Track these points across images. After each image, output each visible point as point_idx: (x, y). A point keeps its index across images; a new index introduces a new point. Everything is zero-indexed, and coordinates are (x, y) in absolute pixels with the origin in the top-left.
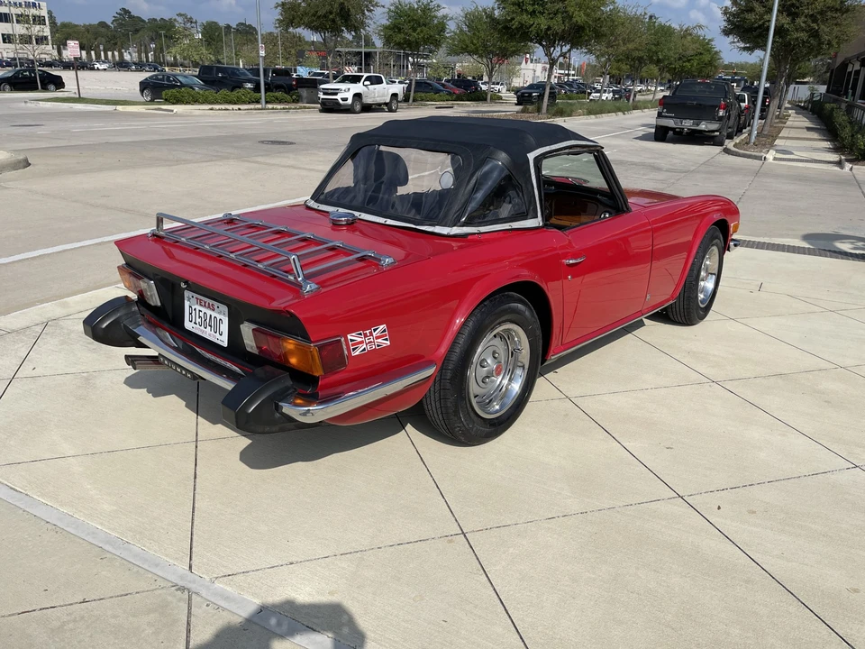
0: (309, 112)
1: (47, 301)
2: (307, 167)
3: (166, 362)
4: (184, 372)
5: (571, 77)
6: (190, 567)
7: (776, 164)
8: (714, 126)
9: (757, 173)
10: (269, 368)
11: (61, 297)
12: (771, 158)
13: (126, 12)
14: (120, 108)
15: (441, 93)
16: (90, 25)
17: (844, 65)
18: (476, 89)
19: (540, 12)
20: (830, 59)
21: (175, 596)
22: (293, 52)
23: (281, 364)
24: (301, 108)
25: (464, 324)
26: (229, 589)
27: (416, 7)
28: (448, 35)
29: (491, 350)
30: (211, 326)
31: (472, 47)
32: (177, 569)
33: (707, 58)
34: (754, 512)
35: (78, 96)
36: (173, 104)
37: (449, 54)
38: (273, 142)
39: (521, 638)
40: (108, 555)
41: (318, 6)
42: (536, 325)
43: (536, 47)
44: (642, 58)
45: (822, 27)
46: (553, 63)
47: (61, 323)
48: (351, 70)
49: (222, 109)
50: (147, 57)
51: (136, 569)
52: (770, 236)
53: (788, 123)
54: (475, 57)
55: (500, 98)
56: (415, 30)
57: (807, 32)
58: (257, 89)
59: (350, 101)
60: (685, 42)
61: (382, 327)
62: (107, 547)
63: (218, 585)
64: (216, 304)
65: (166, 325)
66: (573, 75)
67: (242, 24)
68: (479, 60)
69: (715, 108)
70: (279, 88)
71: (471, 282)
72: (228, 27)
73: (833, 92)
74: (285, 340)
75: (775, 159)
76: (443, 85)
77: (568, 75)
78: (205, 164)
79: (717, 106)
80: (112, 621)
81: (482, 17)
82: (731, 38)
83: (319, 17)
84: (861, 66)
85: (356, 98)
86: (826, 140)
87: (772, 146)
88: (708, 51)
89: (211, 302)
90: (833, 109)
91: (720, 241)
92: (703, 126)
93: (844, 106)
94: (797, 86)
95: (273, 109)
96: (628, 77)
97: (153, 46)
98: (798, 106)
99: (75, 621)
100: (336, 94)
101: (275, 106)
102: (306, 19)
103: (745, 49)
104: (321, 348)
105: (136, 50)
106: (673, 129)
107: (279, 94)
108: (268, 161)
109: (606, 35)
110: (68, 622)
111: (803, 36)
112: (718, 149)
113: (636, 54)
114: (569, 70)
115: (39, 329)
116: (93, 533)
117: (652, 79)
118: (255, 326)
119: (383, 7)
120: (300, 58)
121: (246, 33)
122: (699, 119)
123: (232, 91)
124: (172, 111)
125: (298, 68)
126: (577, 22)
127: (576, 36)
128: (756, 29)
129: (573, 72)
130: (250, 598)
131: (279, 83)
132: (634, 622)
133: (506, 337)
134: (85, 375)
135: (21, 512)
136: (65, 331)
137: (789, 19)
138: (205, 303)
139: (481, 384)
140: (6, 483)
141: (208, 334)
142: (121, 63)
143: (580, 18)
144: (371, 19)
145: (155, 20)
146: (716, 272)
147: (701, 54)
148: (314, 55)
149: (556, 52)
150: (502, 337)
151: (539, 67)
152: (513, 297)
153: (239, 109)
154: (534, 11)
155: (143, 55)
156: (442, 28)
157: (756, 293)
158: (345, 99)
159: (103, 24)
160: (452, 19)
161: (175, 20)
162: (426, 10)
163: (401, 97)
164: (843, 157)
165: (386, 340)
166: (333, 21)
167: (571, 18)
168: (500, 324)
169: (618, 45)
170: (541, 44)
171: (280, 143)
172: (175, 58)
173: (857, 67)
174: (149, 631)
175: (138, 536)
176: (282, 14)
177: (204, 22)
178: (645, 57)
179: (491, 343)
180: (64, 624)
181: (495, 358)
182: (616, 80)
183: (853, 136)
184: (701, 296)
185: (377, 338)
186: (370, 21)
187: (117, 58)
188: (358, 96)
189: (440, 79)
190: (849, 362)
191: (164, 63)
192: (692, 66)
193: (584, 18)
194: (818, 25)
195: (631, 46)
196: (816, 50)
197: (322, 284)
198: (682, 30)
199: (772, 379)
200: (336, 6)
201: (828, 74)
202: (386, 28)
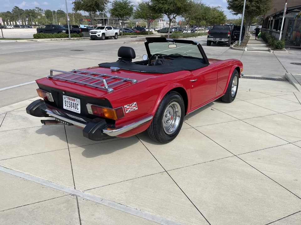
0: (86, 40)
1: (5, 106)
2: (89, 58)
3: (58, 120)
4: (65, 123)
5: (176, 26)
6: (75, 188)
7: (248, 52)
8: (226, 40)
9: (242, 55)
10: (97, 119)
11: (9, 104)
12: (246, 50)
13: (17, 7)
14: (18, 41)
15: (132, 32)
16: (4, 12)
17: (268, 18)
18: (144, 30)
19: (165, 3)
20: (263, 16)
21: (71, 198)
22: (78, 20)
23: (102, 117)
24: (83, 39)
25: (161, 103)
26: (90, 194)
27: (122, 2)
28: (134, 12)
29: (169, 111)
30: (74, 107)
31: (142, 16)
32: (70, 189)
33: (222, 18)
34: (260, 159)
35: (2, 37)
36: (37, 39)
37: (134, 19)
38: (76, 50)
39: (191, 202)
40: (45, 186)
41: (87, 3)
42: (183, 103)
43: (164, 15)
44: (200, 18)
45: (261, 5)
46: (170, 20)
47: (11, 113)
48: (100, 25)
49: (55, 40)
50: (25, 23)
51: (56, 190)
52: (250, 74)
53: (250, 38)
54: (143, 19)
55: (153, 33)
56: (122, 10)
57: (256, 7)
58: (67, 32)
59: (101, 36)
60: (214, 12)
61: (135, 103)
62: (44, 184)
63: (85, 193)
64: (75, 99)
65: (56, 108)
66: (177, 25)
67: (59, 10)
68: (145, 20)
69: (226, 34)
70: (75, 32)
71: (162, 88)
72: (54, 12)
73: (264, 28)
74: (103, 108)
75: (247, 50)
76: (133, 30)
77: (175, 25)
78: (53, 58)
79: (227, 33)
80: (51, 207)
81: (145, 6)
82: (230, 10)
83: (88, 6)
84: (273, 18)
85: (103, 35)
86: (264, 43)
87: (246, 46)
88: (222, 15)
89: (74, 98)
90: (265, 33)
91: (237, 74)
92: (223, 40)
93: (268, 32)
94: (252, 26)
95: (73, 39)
96: (195, 25)
97: (27, 19)
98: (253, 33)
99: (37, 208)
100: (96, 33)
101: (74, 38)
102: (83, 7)
103: (235, 14)
104: (116, 110)
105: (21, 21)
106: (213, 42)
107: (75, 34)
108: (75, 57)
109: (188, 11)
110: (35, 209)
111: (254, 8)
112: (228, 48)
113: (198, 17)
114: (175, 23)
115: (4, 115)
116: (38, 180)
117: (203, 25)
118: (92, 105)
119: (111, 2)
120: (81, 21)
121: (61, 14)
122: (221, 38)
123: (58, 33)
124: (37, 41)
125: (80, 25)
126: (178, 6)
127: (178, 11)
128: (238, 6)
129: (176, 24)
130: (98, 196)
131: (75, 30)
132: (227, 194)
133: (173, 107)
134: (24, 129)
135: (10, 175)
136: (13, 115)
137: (249, 3)
138: (71, 99)
139: (166, 123)
140: (3, 166)
141: (73, 110)
142: (16, 26)
143: (179, 5)
144: (107, 7)
145: (27, 10)
146: (236, 84)
147: (220, 16)
148: (86, 20)
149: (172, 17)
150: (172, 107)
151: (165, 23)
152: (175, 93)
153: (61, 40)
154: (163, 3)
155: (24, 23)
156: (131, 9)
157: (249, 92)
158: (99, 35)
159: (8, 12)
160: (135, 6)
161: (35, 10)
162: (126, 3)
163: (118, 34)
164: (270, 49)
165: (136, 107)
166: (93, 8)
167: (176, 5)
168: (172, 102)
169: (192, 14)
170: (166, 14)
171: (78, 51)
172: (35, 23)
173: (272, 19)
174: (64, 209)
175: (54, 180)
176: (75, 6)
177: (46, 10)
178: (201, 18)
179: (169, 109)
180: (33, 209)
181: (170, 114)
182: (191, 26)
183: (273, 41)
184: (232, 93)
185: (134, 107)
186: (106, 8)
187: (15, 24)
188: (103, 34)
189: (131, 28)
190: (282, 111)
191: (32, 25)
192: (217, 20)
193: (181, 5)
194: (259, 4)
195: (197, 14)
196: (258, 13)
197: (115, 89)
198: (213, 8)
199: (259, 118)
200: (94, 2)
201: (262, 22)
202: (112, 10)
